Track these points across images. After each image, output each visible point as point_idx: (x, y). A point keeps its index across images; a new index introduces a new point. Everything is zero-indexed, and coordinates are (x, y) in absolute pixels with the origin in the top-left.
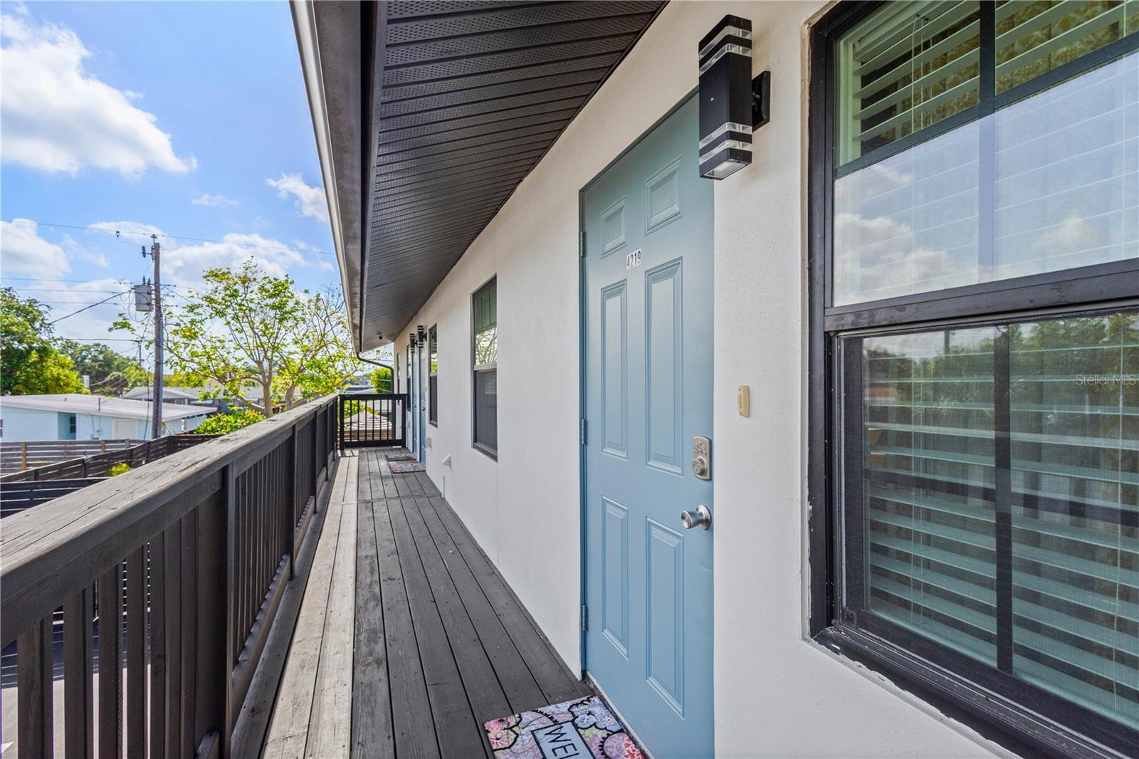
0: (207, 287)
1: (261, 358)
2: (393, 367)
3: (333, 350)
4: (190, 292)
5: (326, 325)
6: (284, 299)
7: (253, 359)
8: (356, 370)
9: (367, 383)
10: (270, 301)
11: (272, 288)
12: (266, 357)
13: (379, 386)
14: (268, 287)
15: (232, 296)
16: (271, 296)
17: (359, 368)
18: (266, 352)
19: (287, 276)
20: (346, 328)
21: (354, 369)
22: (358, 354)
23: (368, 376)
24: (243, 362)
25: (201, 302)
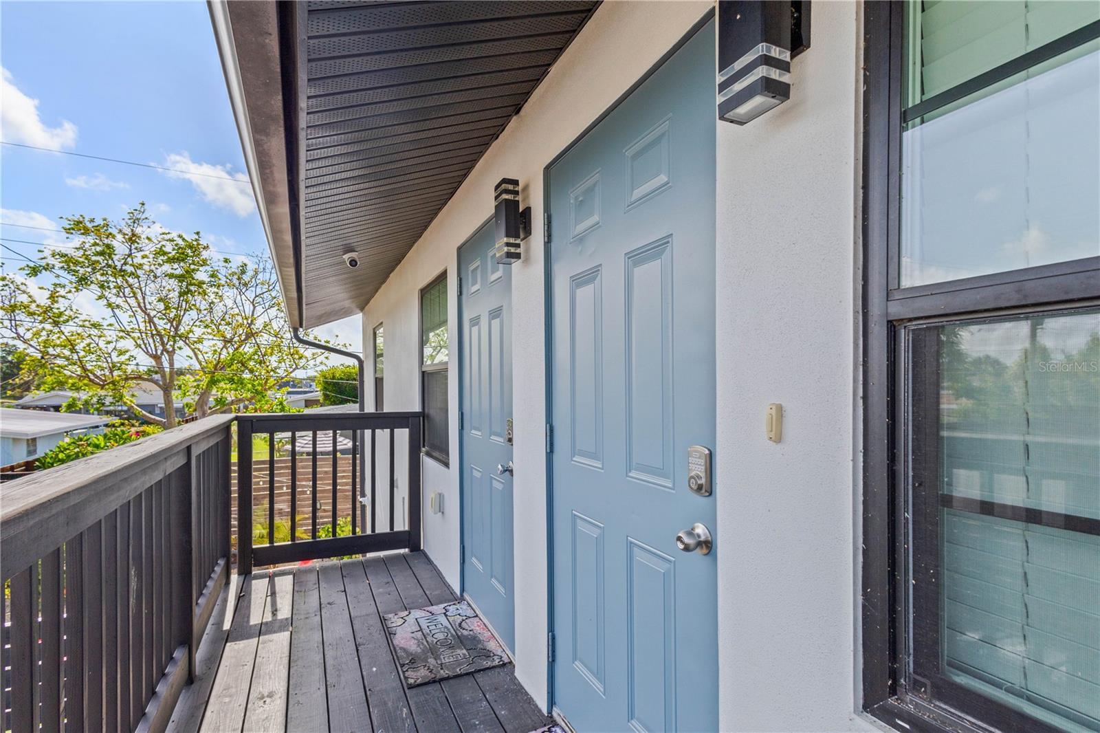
0: (71, 245)
1: (159, 352)
2: (361, 356)
3: (264, 339)
4: (39, 251)
5: (255, 307)
6: (192, 267)
7: (147, 353)
8: (297, 368)
9: (311, 386)
10: (167, 268)
11: (174, 249)
12: (165, 350)
13: (325, 389)
14: (169, 248)
15: (102, 253)
16: (171, 260)
17: (301, 365)
18: (163, 344)
19: (198, 233)
20: (282, 311)
21: (294, 367)
22: (296, 330)
23: (312, 379)
24: (128, 355)
25: (51, 261)
